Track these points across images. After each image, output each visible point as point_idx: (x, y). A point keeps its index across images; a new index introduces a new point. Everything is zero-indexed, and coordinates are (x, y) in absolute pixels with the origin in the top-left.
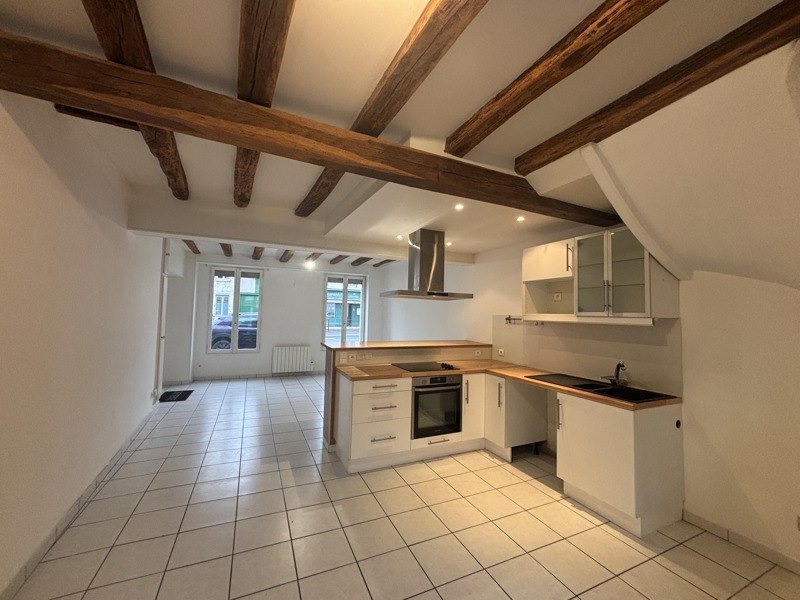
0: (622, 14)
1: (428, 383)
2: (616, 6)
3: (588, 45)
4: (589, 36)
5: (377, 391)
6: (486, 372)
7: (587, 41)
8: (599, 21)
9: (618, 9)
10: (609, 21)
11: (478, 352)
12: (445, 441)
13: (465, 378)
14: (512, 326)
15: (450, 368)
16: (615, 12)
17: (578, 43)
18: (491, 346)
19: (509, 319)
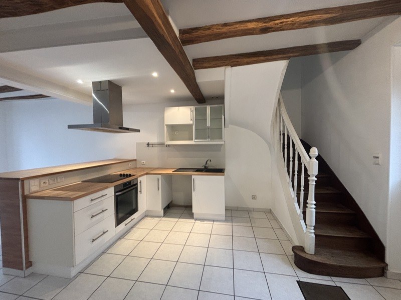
0: (288, 24)
1: (123, 188)
2: (288, 20)
3: (273, 28)
4: (276, 24)
5: (94, 202)
6: (147, 174)
7: (273, 26)
8: (281, 21)
9: (289, 21)
10: (283, 24)
11: (130, 164)
12: (132, 220)
13: (139, 179)
14: (150, 148)
15: (130, 176)
16: (287, 22)
17: (271, 24)
18: (136, 160)
19: (148, 144)
